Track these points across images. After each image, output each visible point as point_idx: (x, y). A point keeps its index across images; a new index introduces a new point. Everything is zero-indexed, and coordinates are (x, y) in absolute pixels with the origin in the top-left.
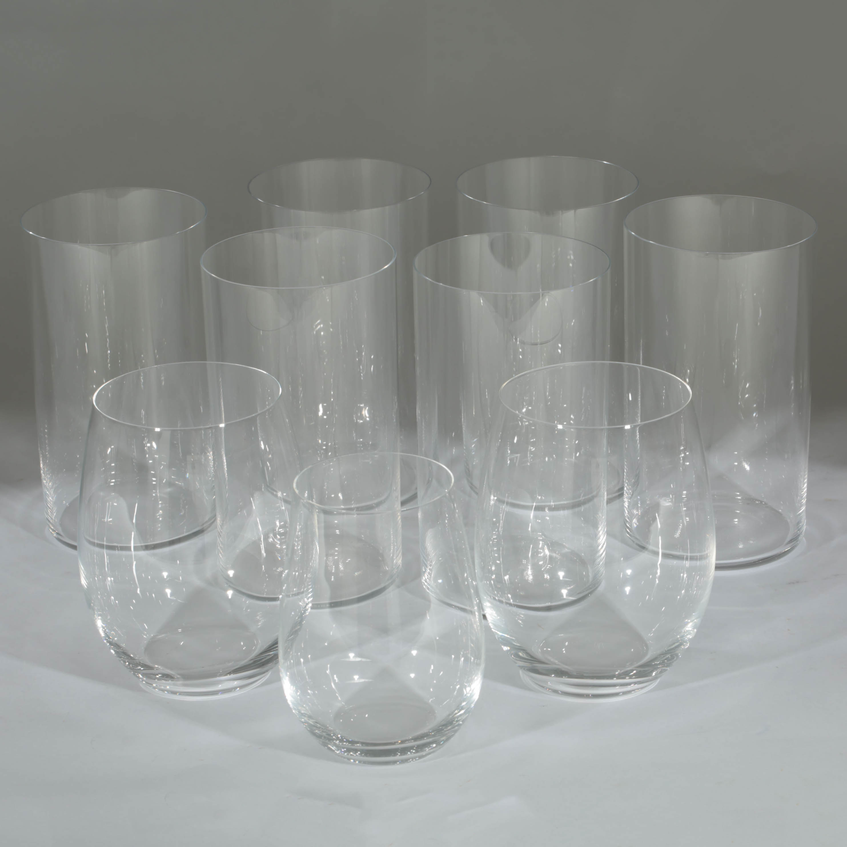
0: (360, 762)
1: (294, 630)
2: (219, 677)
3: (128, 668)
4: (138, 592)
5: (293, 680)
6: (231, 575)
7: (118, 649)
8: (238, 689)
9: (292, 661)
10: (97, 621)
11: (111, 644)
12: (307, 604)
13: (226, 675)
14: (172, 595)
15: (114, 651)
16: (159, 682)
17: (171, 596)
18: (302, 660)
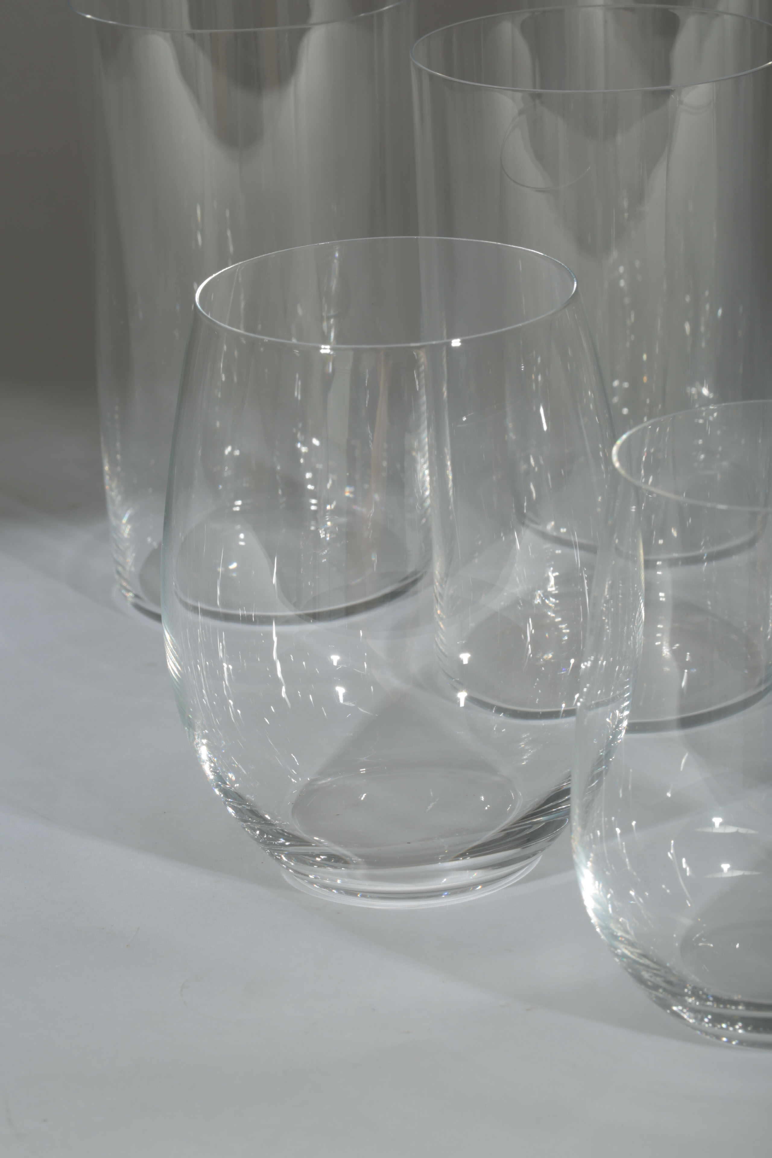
0: (741, 1043)
1: (596, 772)
2: (442, 862)
3: (261, 843)
4: (284, 695)
5: (599, 873)
6: (465, 662)
7: (240, 804)
8: (480, 887)
9: (599, 833)
10: (199, 747)
11: (226, 793)
12: (621, 721)
13: (456, 858)
14: (346, 697)
15: (233, 808)
16: (320, 869)
17: (344, 700)
18: (618, 831)
